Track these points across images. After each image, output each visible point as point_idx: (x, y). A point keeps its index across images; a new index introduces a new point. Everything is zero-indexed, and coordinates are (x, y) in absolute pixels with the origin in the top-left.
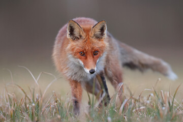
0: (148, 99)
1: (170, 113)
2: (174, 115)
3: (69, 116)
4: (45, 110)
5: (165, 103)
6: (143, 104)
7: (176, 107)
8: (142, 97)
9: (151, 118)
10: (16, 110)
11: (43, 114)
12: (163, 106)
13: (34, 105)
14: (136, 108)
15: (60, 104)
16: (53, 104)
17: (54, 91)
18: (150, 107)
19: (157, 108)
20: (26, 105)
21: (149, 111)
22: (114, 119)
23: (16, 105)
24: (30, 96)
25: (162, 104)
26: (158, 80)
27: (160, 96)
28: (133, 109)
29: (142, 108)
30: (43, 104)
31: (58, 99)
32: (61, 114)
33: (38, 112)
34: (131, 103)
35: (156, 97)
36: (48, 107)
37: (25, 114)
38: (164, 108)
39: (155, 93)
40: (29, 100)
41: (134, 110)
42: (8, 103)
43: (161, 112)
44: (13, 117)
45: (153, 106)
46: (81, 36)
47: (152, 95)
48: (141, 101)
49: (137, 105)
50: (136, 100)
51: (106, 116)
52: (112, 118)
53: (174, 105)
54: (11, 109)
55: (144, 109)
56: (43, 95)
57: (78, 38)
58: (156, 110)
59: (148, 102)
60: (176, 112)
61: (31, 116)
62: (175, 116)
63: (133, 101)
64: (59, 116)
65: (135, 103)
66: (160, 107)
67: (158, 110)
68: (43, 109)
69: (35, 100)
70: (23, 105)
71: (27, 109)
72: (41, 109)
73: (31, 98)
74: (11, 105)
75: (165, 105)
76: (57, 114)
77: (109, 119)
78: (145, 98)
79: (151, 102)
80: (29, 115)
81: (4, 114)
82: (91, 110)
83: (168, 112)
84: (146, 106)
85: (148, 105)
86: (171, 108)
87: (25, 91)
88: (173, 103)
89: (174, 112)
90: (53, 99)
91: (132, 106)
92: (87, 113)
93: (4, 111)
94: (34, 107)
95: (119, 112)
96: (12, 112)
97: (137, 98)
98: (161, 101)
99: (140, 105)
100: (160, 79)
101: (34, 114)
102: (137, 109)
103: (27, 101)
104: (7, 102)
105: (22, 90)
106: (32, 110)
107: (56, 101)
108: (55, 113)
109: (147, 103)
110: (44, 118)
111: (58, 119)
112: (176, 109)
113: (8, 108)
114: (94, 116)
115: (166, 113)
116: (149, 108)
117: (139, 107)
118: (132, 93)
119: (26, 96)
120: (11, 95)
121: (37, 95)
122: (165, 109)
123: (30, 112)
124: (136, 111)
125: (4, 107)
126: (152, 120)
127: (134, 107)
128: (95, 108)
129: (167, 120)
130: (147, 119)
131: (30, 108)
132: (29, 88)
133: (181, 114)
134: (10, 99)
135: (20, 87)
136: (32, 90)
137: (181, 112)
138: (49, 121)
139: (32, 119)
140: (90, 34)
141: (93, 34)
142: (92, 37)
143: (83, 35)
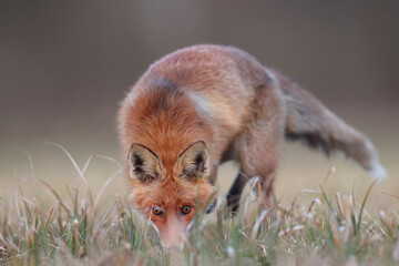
0: (310, 210)
1: (354, 239)
2: (362, 243)
3: (149, 244)
4: (99, 233)
5: (344, 219)
6: (299, 220)
7: (367, 227)
8: (298, 206)
9: (317, 248)
10: (40, 233)
11: (95, 240)
12: (340, 224)
13: (76, 221)
14: (284, 229)
15: (130, 220)
16: (116, 220)
17: (117, 194)
18: (313, 226)
19: (328, 228)
20: (60, 223)
21: (312, 234)
22: (241, 250)
23: (40, 222)
24: (68, 204)
25: (339, 220)
26: (330, 171)
27: (334, 204)
28: (279, 231)
29: (297, 228)
30: (96, 220)
31: (126, 211)
32: (133, 241)
33: (84, 236)
34: (274, 219)
35: (326, 205)
36: (105, 226)
37: (58, 240)
38: (342, 229)
39: (324, 197)
40: (68, 211)
41: (282, 233)
42: (25, 219)
43: (336, 236)
44: (35, 247)
45: (319, 225)
46: (157, 174)
47: (318, 201)
48: (296, 215)
49: (288, 221)
50: (284, 212)
51: (224, 245)
52: (236, 248)
53: (363, 222)
54: (31, 230)
55: (301, 230)
56: (96, 203)
57: (153, 178)
58: (326, 233)
59: (310, 216)
60: (367, 237)
61: (70, 243)
62: (365, 244)
63: (279, 213)
64: (128, 246)
65: (283, 217)
66: (334, 227)
67: (331, 233)
68: (95, 231)
69: (80, 213)
70: (55, 222)
71: (63, 230)
72: (91, 230)
73: (71, 209)
74: (30, 223)
75: (343, 222)
77: (231, 250)
78: (304, 208)
79: (315, 217)
80: (67, 243)
81: (16, 241)
82: (194, 232)
83: (350, 237)
84: (305, 224)
85: (309, 222)
86: (356, 229)
87: (59, 194)
88: (360, 218)
89: (363, 236)
90: (115, 211)
91: (276, 224)
93: (15, 235)
94: (76, 226)
95: (249, 235)
96: (32, 237)
97: (288, 208)
98: (336, 214)
99: (294, 222)
100: (334, 169)
101: (78, 243)
102: (288, 230)
103: (64, 214)
104: (22, 215)
105: (54, 192)
106: (73, 232)
107: (123, 215)
108: (120, 239)
109: (307, 219)
110: (97, 248)
111: (127, 250)
112: (368, 231)
113: (23, 229)
114: (199, 244)
115: (346, 238)
116: (311, 229)
117: (292, 227)
118: (278, 198)
119: (61, 204)
120: (30, 202)
121: (82, 203)
122: (343, 232)
123: (69, 237)
124: (286, 234)
125: (16, 227)
126: (318, 253)
127: (282, 226)
128: (201, 227)
129: (348, 254)
130: (308, 252)
131: (69, 229)
132: (67, 188)
133: (378, 241)
134: (28, 210)
135: (48, 186)
136: (73, 192)
137: (377, 236)
138: (108, 253)
139: (74, 251)
140: (175, 170)
141: (181, 169)
142: (180, 176)
143: (163, 172)
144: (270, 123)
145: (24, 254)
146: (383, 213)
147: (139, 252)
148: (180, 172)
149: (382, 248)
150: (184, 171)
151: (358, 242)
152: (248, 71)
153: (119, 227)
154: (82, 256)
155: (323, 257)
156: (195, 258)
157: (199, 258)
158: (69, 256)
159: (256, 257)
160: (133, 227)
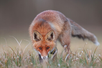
0: (80, 54)
1: (92, 62)
2: (94, 63)
3: (37, 63)
5: (89, 56)
6: (77, 57)
7: (95, 58)
8: (77, 53)
9: (82, 64)
10: (9, 60)
11: (23, 62)
12: (88, 58)
13: (18, 57)
14: (73, 59)
15: (32, 57)
16: (29, 57)
17: (29, 50)
19: (85, 59)
20: (14, 57)
21: (81, 60)
22: (62, 65)
23: (8, 57)
24: (16, 53)
25: (88, 57)
27: (87, 52)
28: (72, 59)
29: (77, 59)
30: (23, 57)
31: (31, 54)
32: (33, 62)
33: (20, 61)
34: (71, 56)
35: (85, 53)
36: (26, 58)
37: (13, 62)
38: (89, 59)
39: (84, 51)
41: (73, 60)
42: (4, 56)
44: (7, 64)
45: (83, 58)
46: (40, 39)
47: (82, 52)
48: (76, 55)
49: (74, 57)
50: (73, 55)
51: (57, 63)
52: (61, 64)
53: (94, 57)
54: (6, 59)
55: (78, 60)
56: (23, 52)
57: (39, 40)
58: (84, 60)
59: (80, 56)
60: (95, 61)
61: (16, 63)
62: (95, 63)
63: (72, 55)
66: (87, 59)
67: (86, 60)
68: (23, 60)
69: (19, 55)
70: (12, 57)
71: (14, 59)
72: (22, 59)
73: (17, 54)
74: (6, 57)
75: (89, 57)
76: (31, 62)
77: (59, 65)
78: (79, 54)
79: (82, 56)
80: (15, 63)
81: (2, 62)
82: (49, 60)
83: (91, 61)
84: (79, 58)
85: (80, 57)
86: (92, 59)
87: (13, 50)
88: (94, 56)
89: (94, 61)
90: (28, 54)
91: (71, 58)
92: (47, 62)
93: (2, 61)
95: (64, 61)
96: (6, 61)
97: (74, 54)
98: (87, 55)
99: (76, 57)
100: (87, 43)
101: (18, 63)
102: (74, 59)
103: (15, 55)
105: (12, 49)
106: (17, 60)
107: (30, 55)
108: (30, 62)
109: (79, 56)
110: (24, 64)
111: (31, 65)
112: (96, 60)
113: (4, 59)
114: (51, 63)
115: (90, 62)
116: (80, 59)
117: (75, 58)
118: (72, 51)
119: (14, 52)
120: (6, 52)
121: (20, 52)
122: (89, 60)
123: (16, 61)
124: (74, 60)
125: (2, 59)
128: (51, 59)
129: (90, 66)
130: (80, 65)
131: (16, 59)
132: (16, 48)
133: (98, 62)
134: (5, 54)
135: (10, 48)
136: (17, 49)
137: (98, 61)
138: (26, 66)
139: (17, 65)
140: (45, 38)
141: (47, 37)
142: (47, 39)
143: (42, 38)
144: (68, 31)
145: (4, 66)
146: (100, 55)
147: (35, 65)
148: (46, 38)
149: (99, 64)
150: (48, 38)
151: (93, 63)
152: (62, 17)
153: (29, 59)
154: (20, 66)
155: (84, 67)
156: (50, 67)
157: (51, 67)
158: (16, 66)
159: (66, 67)
160: (33, 59)
